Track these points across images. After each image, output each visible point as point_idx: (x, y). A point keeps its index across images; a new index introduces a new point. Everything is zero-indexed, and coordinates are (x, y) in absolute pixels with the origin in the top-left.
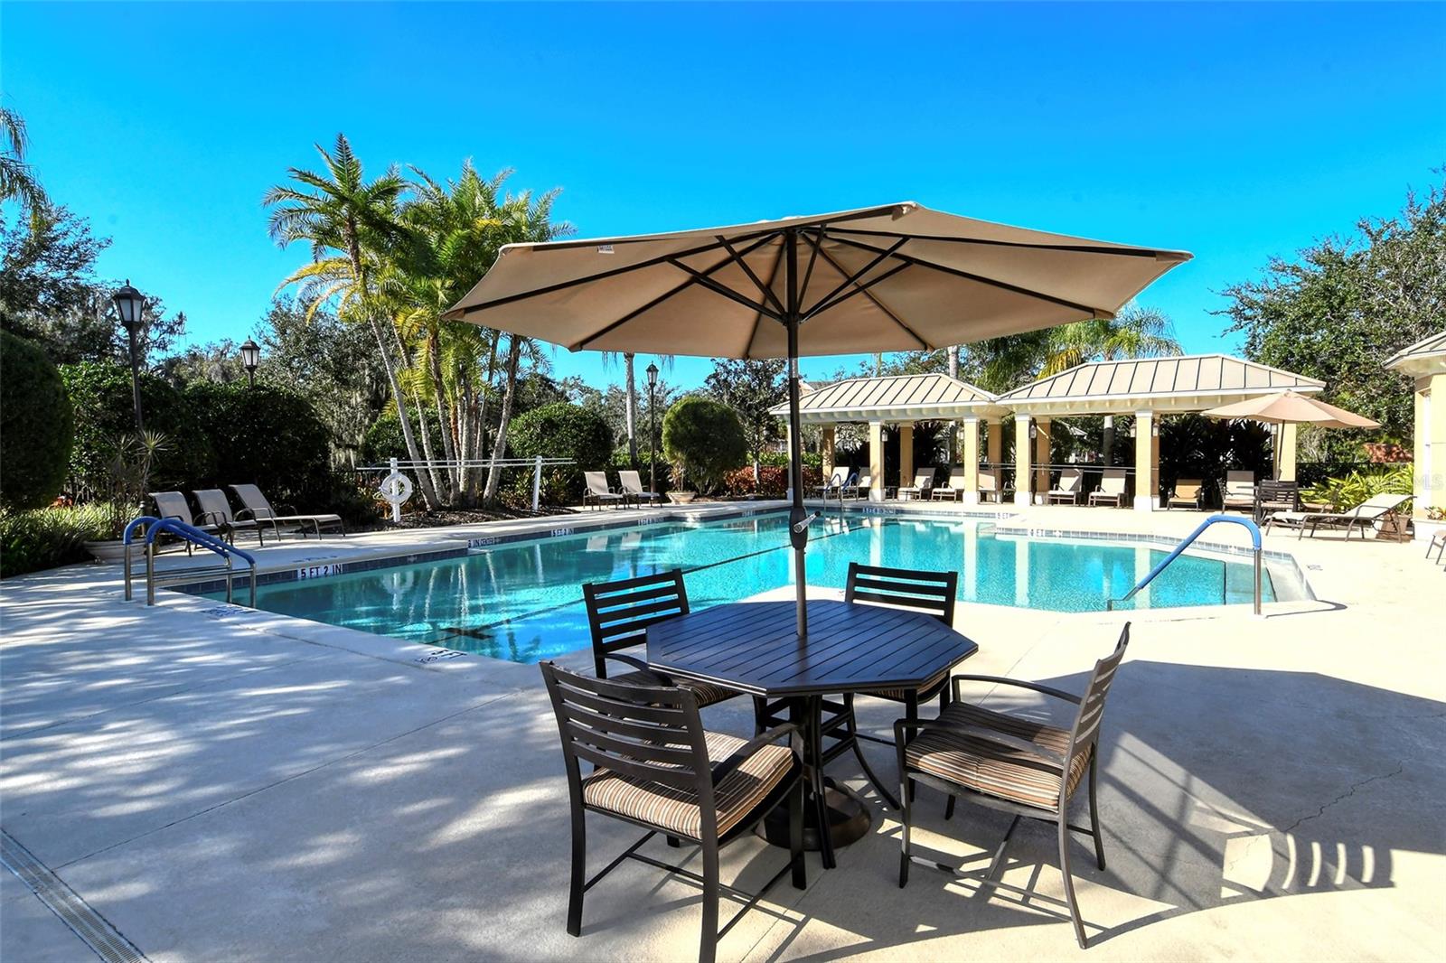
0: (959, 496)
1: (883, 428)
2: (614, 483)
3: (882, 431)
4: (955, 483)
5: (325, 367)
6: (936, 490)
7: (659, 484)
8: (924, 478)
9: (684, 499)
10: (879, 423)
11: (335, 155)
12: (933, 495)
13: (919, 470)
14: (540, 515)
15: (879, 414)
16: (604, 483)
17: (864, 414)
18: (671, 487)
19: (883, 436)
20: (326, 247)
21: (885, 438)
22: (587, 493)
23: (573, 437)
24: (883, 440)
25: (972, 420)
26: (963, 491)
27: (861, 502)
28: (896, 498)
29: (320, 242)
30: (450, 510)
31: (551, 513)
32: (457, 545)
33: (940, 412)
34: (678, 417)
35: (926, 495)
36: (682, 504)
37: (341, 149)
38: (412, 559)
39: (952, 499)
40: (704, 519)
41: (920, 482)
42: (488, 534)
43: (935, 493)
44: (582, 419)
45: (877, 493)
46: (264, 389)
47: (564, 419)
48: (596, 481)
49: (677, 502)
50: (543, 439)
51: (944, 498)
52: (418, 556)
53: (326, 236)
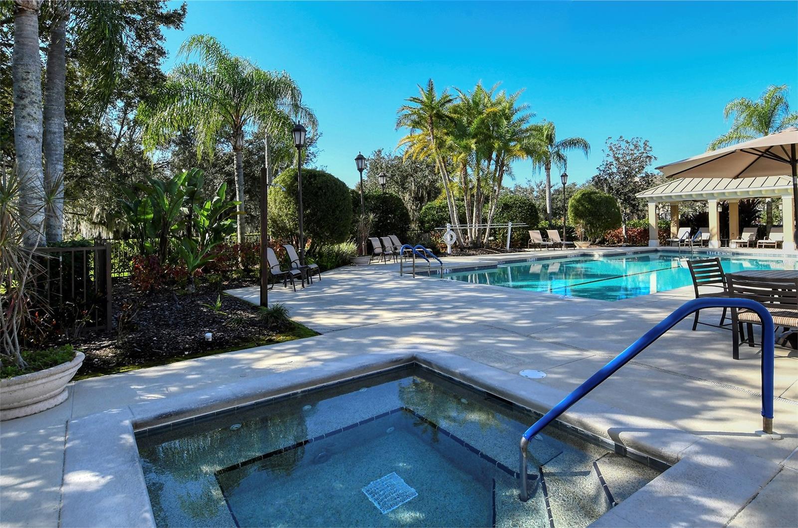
0: (779, 245)
1: (718, 204)
2: (545, 236)
3: (718, 205)
4: (774, 237)
5: (397, 183)
6: (760, 241)
7: (569, 237)
8: (749, 234)
9: (584, 245)
10: (716, 201)
11: (426, 87)
12: (758, 244)
13: (745, 229)
14: (511, 252)
15: (715, 195)
16: (540, 237)
17: (704, 196)
18: (576, 239)
19: (719, 209)
20: (416, 129)
21: (720, 210)
22: (530, 242)
23: (519, 213)
24: (719, 211)
25: (788, 197)
26: (782, 242)
27: (703, 248)
28: (728, 246)
29: (414, 127)
30: (469, 248)
31: (516, 251)
32: (491, 263)
33: (763, 193)
34: (578, 201)
35: (752, 244)
36: (583, 248)
37: (429, 86)
38: (476, 268)
39: (773, 247)
40: (605, 256)
41: (746, 236)
42: (501, 259)
43: (759, 243)
44: (523, 204)
45: (715, 243)
46: (387, 194)
47: (514, 203)
48: (535, 236)
49: (580, 247)
50: (503, 214)
51: (766, 247)
52: (479, 267)
53: (416, 124)
